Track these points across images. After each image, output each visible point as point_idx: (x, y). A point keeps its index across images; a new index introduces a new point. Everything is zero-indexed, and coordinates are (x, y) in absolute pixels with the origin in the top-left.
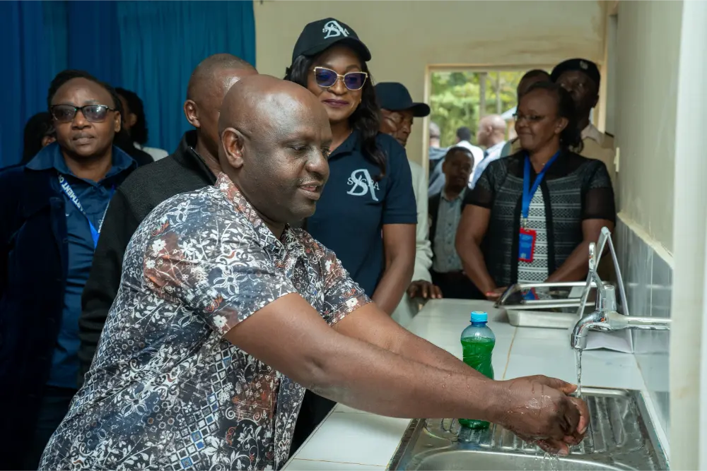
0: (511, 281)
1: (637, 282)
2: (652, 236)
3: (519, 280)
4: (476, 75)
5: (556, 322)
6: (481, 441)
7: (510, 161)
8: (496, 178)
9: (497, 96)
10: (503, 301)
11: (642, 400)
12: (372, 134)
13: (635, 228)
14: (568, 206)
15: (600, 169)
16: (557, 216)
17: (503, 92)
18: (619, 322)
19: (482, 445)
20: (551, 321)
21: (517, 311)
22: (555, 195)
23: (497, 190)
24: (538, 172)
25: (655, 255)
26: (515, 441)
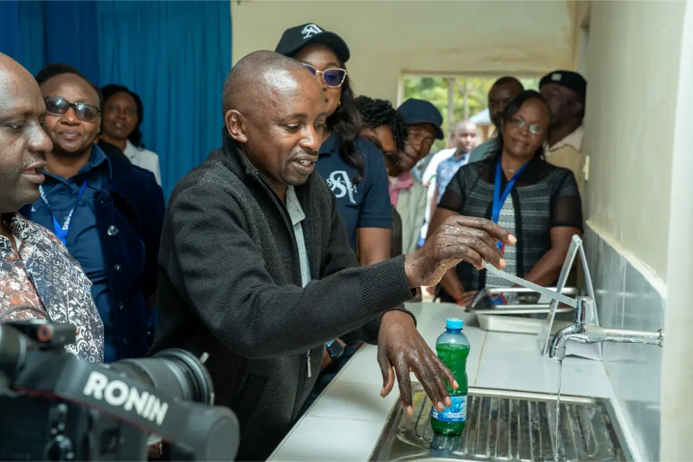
0: (479, 285)
1: (607, 289)
2: (624, 246)
3: (487, 285)
4: (445, 80)
5: (525, 327)
6: (455, 448)
7: (480, 166)
8: (466, 182)
9: (464, 101)
10: (473, 306)
11: (612, 408)
12: (351, 137)
13: (605, 236)
14: (537, 213)
15: (569, 178)
16: (527, 224)
17: (470, 97)
18: (599, 334)
19: (456, 453)
20: (520, 326)
21: (487, 316)
22: (525, 202)
23: (467, 195)
24: (509, 178)
25: (629, 266)
26: (488, 448)
